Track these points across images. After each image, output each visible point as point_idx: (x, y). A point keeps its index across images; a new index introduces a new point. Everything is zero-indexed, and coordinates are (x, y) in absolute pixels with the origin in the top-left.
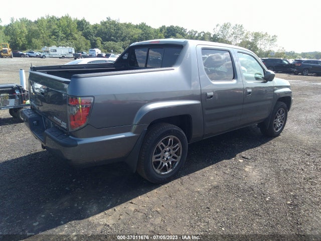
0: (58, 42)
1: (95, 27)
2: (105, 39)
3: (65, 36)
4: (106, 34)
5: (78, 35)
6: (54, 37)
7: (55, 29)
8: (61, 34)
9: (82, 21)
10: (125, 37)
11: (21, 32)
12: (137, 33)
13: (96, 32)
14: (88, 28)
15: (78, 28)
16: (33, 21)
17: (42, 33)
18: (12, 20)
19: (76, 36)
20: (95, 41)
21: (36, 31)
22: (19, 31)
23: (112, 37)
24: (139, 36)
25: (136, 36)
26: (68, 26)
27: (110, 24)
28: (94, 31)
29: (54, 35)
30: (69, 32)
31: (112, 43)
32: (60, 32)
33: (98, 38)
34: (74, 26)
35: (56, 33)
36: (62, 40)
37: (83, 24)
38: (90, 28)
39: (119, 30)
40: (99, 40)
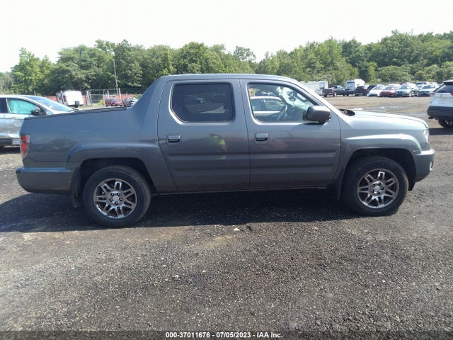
0: (313, 75)
1: (369, 48)
2: (382, 64)
3: (323, 66)
4: (385, 55)
5: (341, 63)
6: (308, 69)
7: (311, 59)
8: (319, 65)
9: (350, 43)
10: (418, 55)
11: (273, 68)
12: (441, 46)
13: (369, 55)
14: (358, 51)
15: (343, 52)
16: (289, 52)
17: (295, 67)
18: (267, 56)
19: (338, 64)
20: (366, 67)
21: (288, 64)
22: (271, 67)
23: (395, 59)
24: (443, 52)
25: (438, 53)
26: (330, 52)
27: (394, 40)
28: (366, 54)
29: (310, 67)
30: (330, 60)
31: (391, 68)
32: (318, 62)
33: (371, 63)
34: (337, 51)
35: (312, 63)
36: (318, 72)
37: (351, 47)
38: (361, 50)
39: (407, 47)
40: (372, 66)
